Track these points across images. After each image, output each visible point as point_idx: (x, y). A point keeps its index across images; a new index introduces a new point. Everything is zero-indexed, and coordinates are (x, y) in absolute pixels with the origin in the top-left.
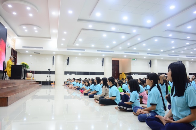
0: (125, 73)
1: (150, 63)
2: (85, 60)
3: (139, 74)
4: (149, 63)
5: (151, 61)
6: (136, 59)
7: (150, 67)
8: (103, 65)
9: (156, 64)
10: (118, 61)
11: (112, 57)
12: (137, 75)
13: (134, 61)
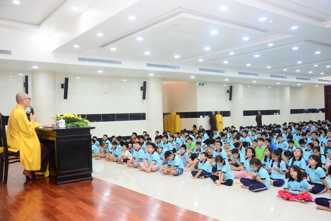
1: (230, 91)
2: (106, 86)
4: (228, 91)
5: (231, 87)
6: (206, 83)
7: (230, 99)
8: (144, 98)
9: (239, 92)
11: (163, 79)
13: (201, 86)
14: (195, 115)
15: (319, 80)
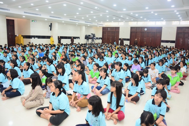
0: (22, 36)
1: (51, 26)
3: (39, 37)
5: (51, 24)
6: (36, 20)
7: (51, 30)
9: (56, 26)
10: (13, 21)
11: (7, 16)
12: (37, 38)
13: (33, 22)
14: (30, 37)
15: (97, 24)
